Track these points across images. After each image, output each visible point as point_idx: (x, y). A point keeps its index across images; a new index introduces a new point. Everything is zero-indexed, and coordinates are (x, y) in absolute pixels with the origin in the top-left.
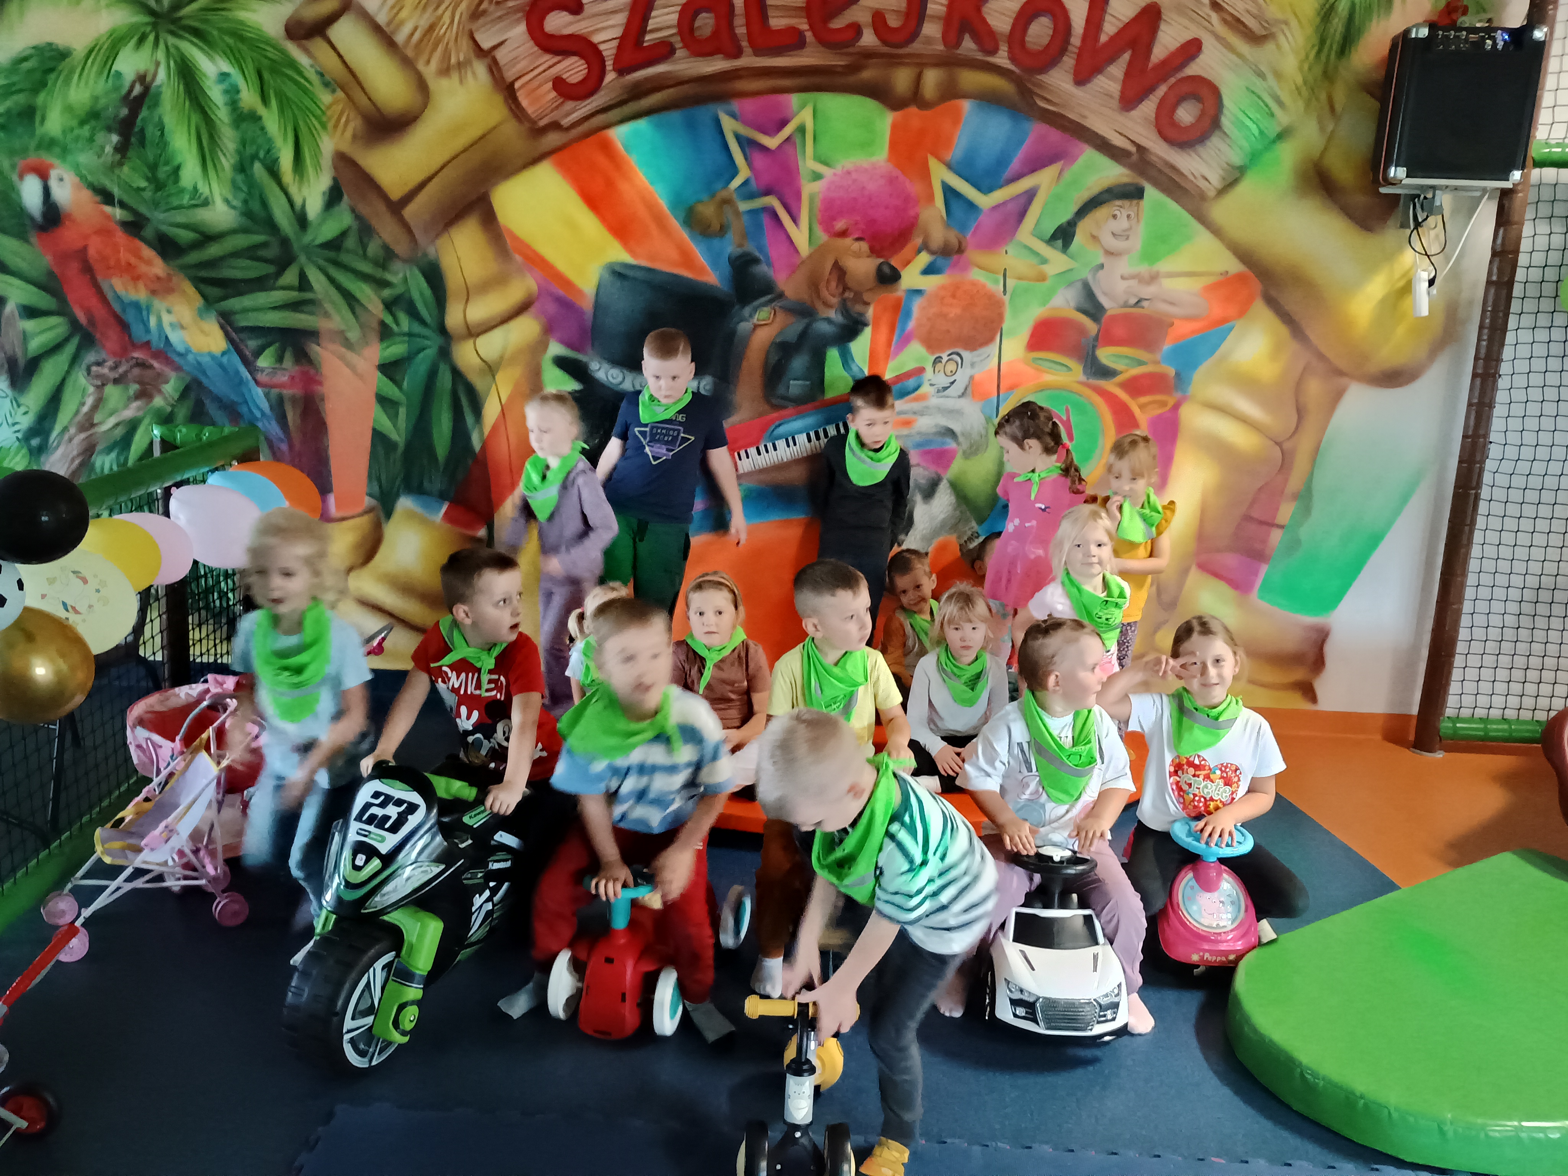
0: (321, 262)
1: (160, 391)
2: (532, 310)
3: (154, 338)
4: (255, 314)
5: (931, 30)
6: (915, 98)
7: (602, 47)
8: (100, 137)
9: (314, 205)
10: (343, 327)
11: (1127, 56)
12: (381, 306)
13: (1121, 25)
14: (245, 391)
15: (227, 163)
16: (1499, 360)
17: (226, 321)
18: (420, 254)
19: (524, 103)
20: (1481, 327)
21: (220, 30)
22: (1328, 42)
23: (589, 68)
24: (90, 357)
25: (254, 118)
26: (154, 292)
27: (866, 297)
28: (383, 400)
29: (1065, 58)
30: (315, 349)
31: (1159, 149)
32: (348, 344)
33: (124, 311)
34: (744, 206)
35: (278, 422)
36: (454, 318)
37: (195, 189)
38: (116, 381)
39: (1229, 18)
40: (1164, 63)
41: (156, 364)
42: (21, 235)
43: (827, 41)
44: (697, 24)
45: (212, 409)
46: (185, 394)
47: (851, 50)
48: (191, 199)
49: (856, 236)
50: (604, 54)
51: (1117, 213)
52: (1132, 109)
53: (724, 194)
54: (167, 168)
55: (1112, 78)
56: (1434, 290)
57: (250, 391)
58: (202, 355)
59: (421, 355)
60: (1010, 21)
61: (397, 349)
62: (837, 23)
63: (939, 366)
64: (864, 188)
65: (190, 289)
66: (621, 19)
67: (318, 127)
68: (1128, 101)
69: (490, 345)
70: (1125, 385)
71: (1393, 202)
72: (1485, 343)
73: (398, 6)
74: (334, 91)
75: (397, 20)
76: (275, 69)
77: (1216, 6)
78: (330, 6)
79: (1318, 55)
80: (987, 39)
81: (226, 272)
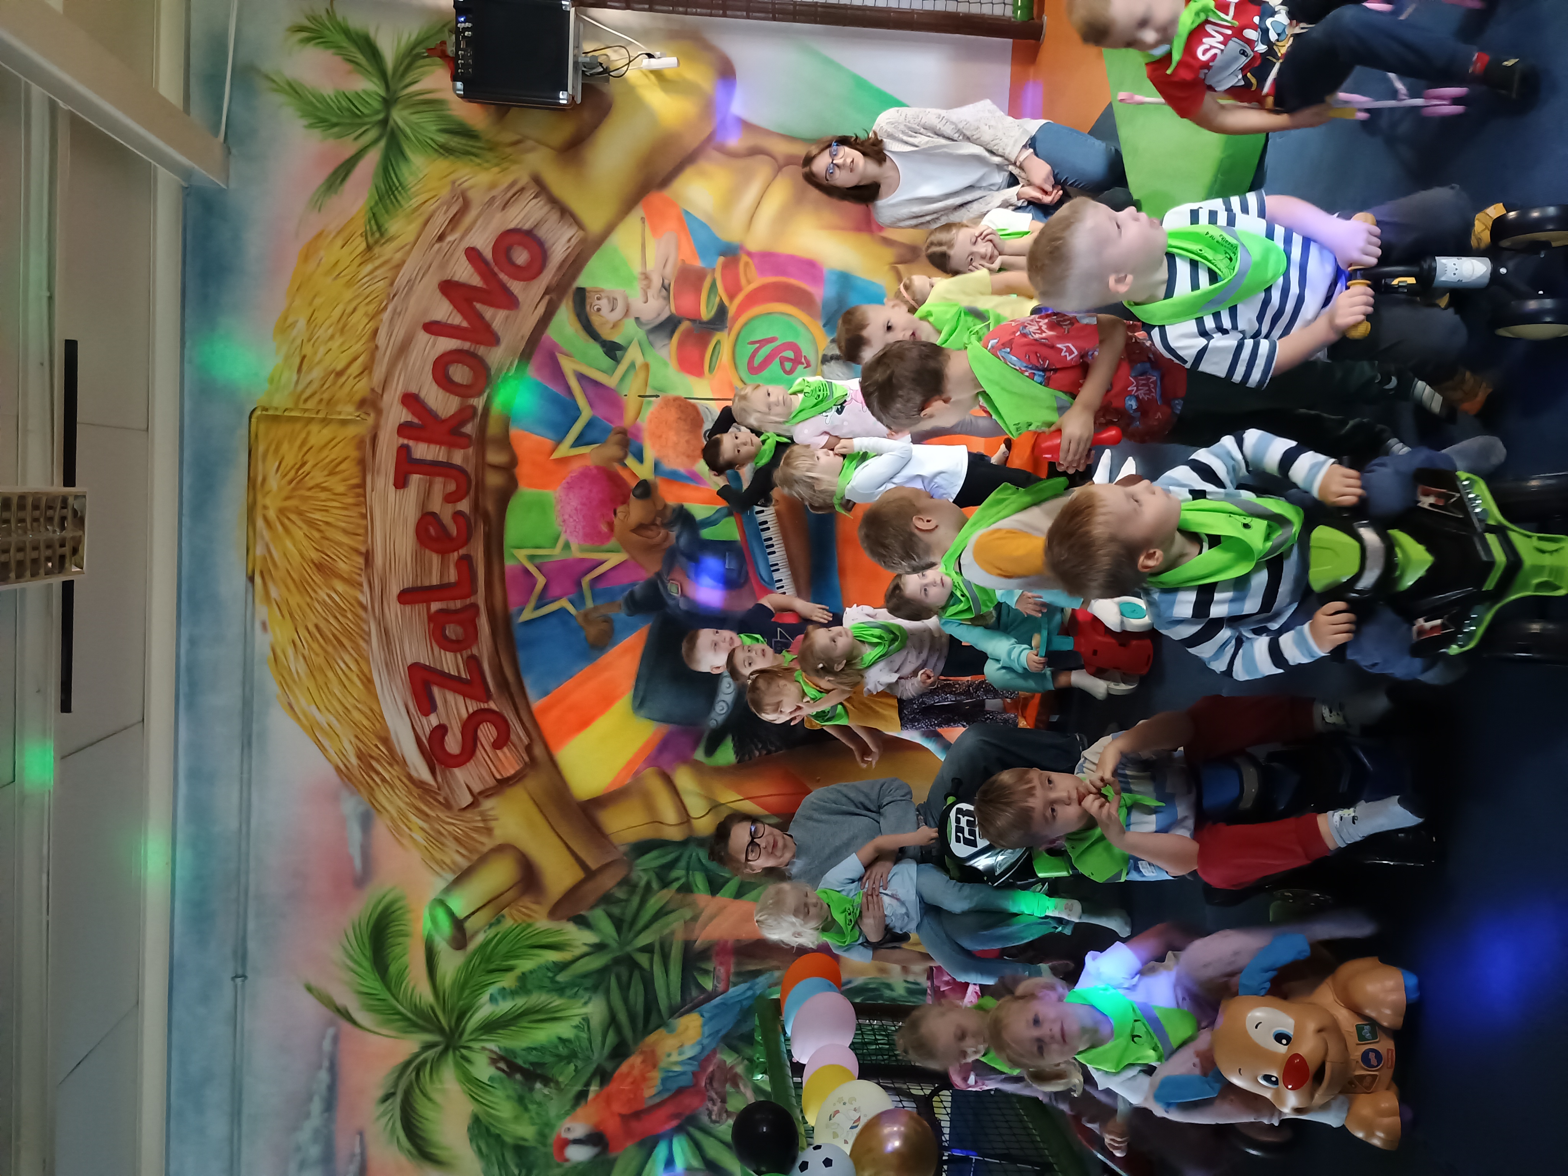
0: (631, 935)
1: (732, 1068)
2: (669, 771)
3: (689, 1068)
4: (672, 989)
5: (458, 457)
6: (509, 469)
7: (471, 711)
8: (538, 1097)
9: (589, 937)
10: (682, 922)
11: (478, 306)
12: (665, 891)
13: (455, 311)
15: (557, 1002)
17: (677, 1011)
18: (625, 858)
19: (512, 772)
20: (686, 13)
21: (459, 1000)
22: (469, 149)
23: (486, 721)
24: (705, 1119)
25: (523, 978)
26: (655, 1066)
27: (660, 508)
28: (738, 895)
29: (479, 354)
30: (699, 944)
31: (547, 277)
32: (695, 919)
33: (668, 1090)
34: (590, 604)
36: (675, 834)
37: (576, 1027)
38: (724, 1101)
39: (450, 227)
40: (483, 277)
41: (711, 1069)
42: (611, 1164)
43: (466, 539)
44: (454, 638)
45: (745, 1029)
46: (734, 1049)
47: (472, 520)
48: (583, 1031)
50: (475, 709)
52: (518, 300)
53: (580, 620)
54: (561, 1048)
55: (494, 317)
56: (657, 54)
58: (703, 1034)
60: (452, 396)
61: (699, 880)
62: (454, 531)
64: (576, 509)
65: (652, 1038)
66: (450, 696)
67: (529, 930)
68: (510, 302)
69: (696, 806)
70: (732, 297)
71: (587, 89)
72: (699, 10)
73: (441, 863)
74: (503, 916)
75: (452, 866)
76: (488, 960)
77: (441, 238)
78: (441, 915)
79: (476, 155)
80: (465, 414)
81: (640, 1008)
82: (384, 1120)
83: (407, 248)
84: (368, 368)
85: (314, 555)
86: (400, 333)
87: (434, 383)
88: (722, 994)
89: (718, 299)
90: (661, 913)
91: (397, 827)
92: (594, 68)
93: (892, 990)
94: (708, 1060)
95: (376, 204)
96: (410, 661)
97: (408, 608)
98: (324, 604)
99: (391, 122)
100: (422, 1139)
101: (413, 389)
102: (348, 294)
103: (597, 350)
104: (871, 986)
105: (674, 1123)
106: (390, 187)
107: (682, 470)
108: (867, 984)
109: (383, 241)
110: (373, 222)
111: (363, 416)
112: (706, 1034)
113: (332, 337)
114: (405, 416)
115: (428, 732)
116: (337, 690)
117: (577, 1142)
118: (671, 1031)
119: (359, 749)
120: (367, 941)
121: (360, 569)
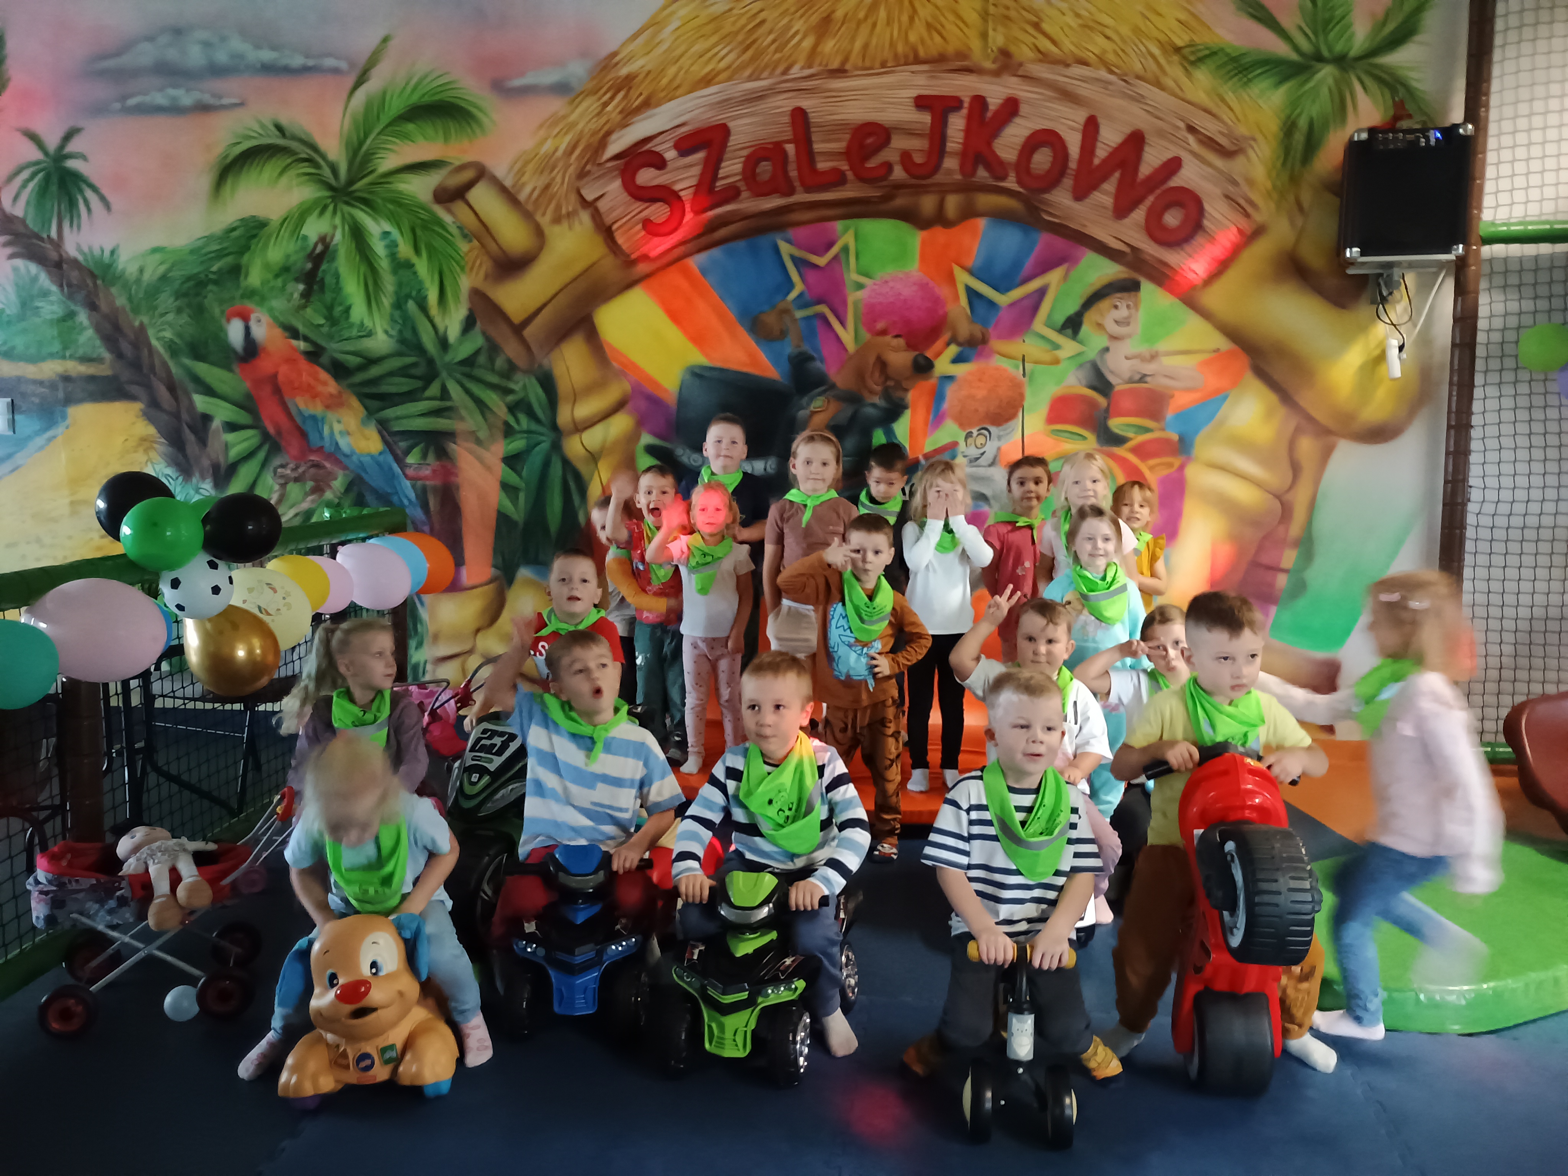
0: (458, 376)
1: (330, 487)
2: (628, 407)
3: (327, 443)
4: (404, 421)
5: (950, 163)
6: (940, 219)
7: (682, 194)
8: (290, 286)
9: (454, 332)
10: (474, 429)
11: (1117, 175)
12: (505, 410)
13: (1110, 150)
15: (387, 302)
16: (1469, 413)
17: (383, 427)
18: (536, 366)
19: (620, 240)
21: (383, 199)
22: (1292, 154)
23: (671, 210)
24: (277, 461)
25: (408, 265)
27: (905, 384)
28: (506, 487)
29: (1065, 180)
30: (452, 447)
31: (1151, 249)
32: (479, 442)
33: (304, 422)
34: (799, 314)
35: (422, 507)
36: (564, 417)
37: (362, 324)
38: (296, 480)
39: (1204, 139)
40: (1149, 178)
41: (328, 465)
42: (227, 366)
43: (863, 178)
44: (758, 170)
45: (369, 498)
46: (348, 489)
47: (884, 183)
48: (359, 331)
49: (895, 334)
50: (684, 199)
51: (1118, 304)
52: (1125, 217)
53: (782, 306)
54: (340, 308)
55: (1106, 193)
56: (1404, 355)
57: (400, 484)
59: (537, 449)
60: (1017, 153)
61: (518, 444)
62: (872, 164)
63: (970, 440)
64: (900, 294)
65: (355, 402)
66: (697, 171)
67: (458, 269)
68: (1121, 210)
69: (594, 438)
70: (1136, 450)
71: (1362, 282)
72: (1455, 398)
73: (521, 172)
74: (470, 240)
75: (521, 182)
76: (425, 226)
77: (1191, 129)
78: (468, 175)
79: (1284, 164)
80: (997, 168)
81: (385, 388)
82: (256, 127)
83: (1179, 92)
84: (1044, 57)
85: (839, 14)
86: (1085, 90)
87: (1032, 132)
88: (404, 474)
89: (1131, 435)
91: (555, 123)
92: (1386, 286)
93: (417, 648)
94: (337, 462)
95: (1227, 55)
96: (731, 125)
97: (787, 119)
98: (788, 27)
99: (1319, 65)
100: (242, 167)
101: (1024, 109)
102: (1125, 30)
103: (1072, 307)
104: (419, 626)
105: (271, 430)
106: (1246, 69)
107: (946, 406)
108: (421, 623)
109: (1186, 65)
110: (1207, 52)
111: (993, 56)
112: (362, 459)
113: (1078, 15)
114: (994, 102)
115: (657, 149)
116: (698, 47)
117: (247, 330)
118: (364, 423)
119: (637, 76)
120: (437, 97)
121: (827, 65)
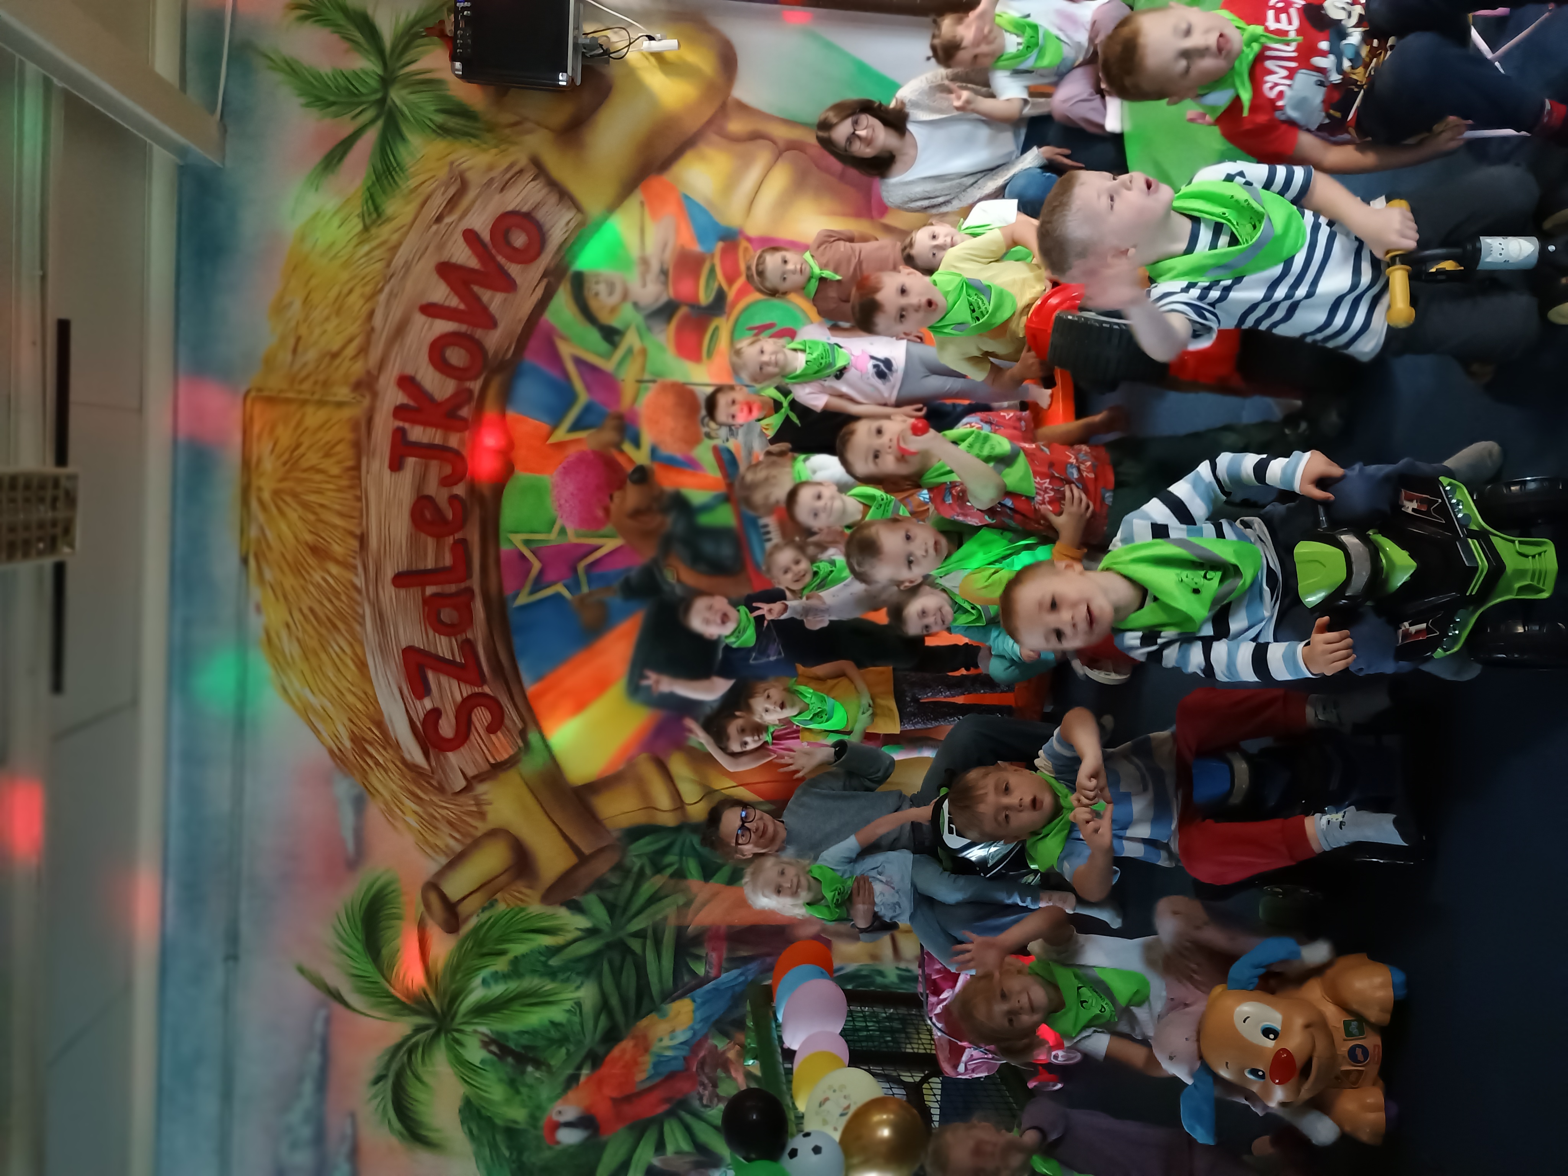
0: (624, 920)
1: (724, 1052)
2: (663, 757)
4: (664, 973)
5: (454, 441)
6: (506, 454)
7: (465, 695)
8: (529, 1080)
9: (582, 922)
10: (675, 907)
11: (476, 288)
12: (658, 877)
13: (452, 294)
14: (723, 987)
15: (549, 986)
17: (669, 996)
18: (619, 843)
19: (506, 756)
21: (451, 983)
22: (467, 129)
23: (480, 705)
24: (696, 1103)
25: (516, 962)
27: (657, 492)
28: (732, 880)
29: (477, 336)
31: (545, 260)
32: (688, 904)
34: (585, 589)
36: (668, 819)
37: (569, 1011)
38: (715, 1086)
39: (448, 207)
40: (481, 259)
42: (602, 1146)
43: (461, 523)
44: (448, 622)
45: (736, 1014)
46: (726, 1034)
47: (468, 503)
48: (575, 1014)
49: (609, 500)
50: (470, 693)
52: (515, 282)
53: (576, 605)
54: (553, 1032)
55: (491, 299)
56: (658, 36)
57: (724, 983)
60: (448, 379)
61: (692, 866)
62: (449, 514)
64: (572, 494)
65: (644, 1023)
66: (444, 679)
67: (522, 914)
68: (508, 285)
69: (690, 792)
70: (730, 282)
71: (587, 71)
73: (434, 847)
74: (496, 900)
75: (445, 849)
76: (480, 943)
77: (439, 219)
78: (434, 898)
79: (474, 136)
80: (462, 397)
81: (632, 993)
82: (376, 1102)
83: (404, 229)
84: (364, 350)
85: (309, 538)
86: (396, 314)
87: (430, 365)
89: (715, 286)
90: (654, 899)
91: (391, 811)
92: (594, 50)
93: (884, 977)
95: (373, 184)
96: (404, 646)
97: (402, 592)
98: (318, 586)
99: (389, 101)
100: (414, 1120)
101: (409, 371)
102: (345, 276)
103: (594, 336)
104: (864, 973)
105: (665, 1107)
106: (388, 169)
107: (678, 455)
108: (858, 970)
109: (380, 222)
110: (370, 202)
111: (358, 398)
113: (327, 319)
114: (401, 398)
115: (422, 716)
116: (331, 673)
117: (569, 1125)
119: (352, 732)
120: (359, 924)
121: (355, 552)
